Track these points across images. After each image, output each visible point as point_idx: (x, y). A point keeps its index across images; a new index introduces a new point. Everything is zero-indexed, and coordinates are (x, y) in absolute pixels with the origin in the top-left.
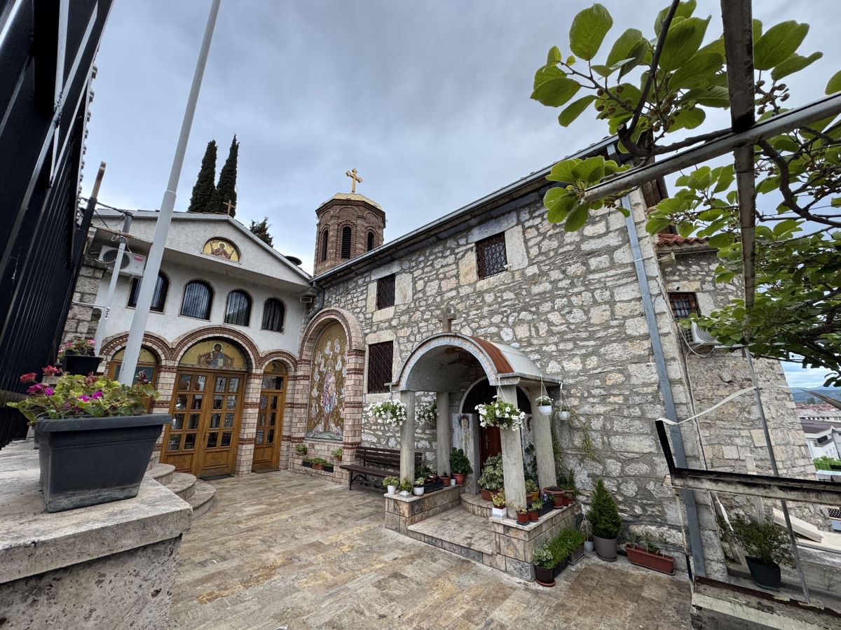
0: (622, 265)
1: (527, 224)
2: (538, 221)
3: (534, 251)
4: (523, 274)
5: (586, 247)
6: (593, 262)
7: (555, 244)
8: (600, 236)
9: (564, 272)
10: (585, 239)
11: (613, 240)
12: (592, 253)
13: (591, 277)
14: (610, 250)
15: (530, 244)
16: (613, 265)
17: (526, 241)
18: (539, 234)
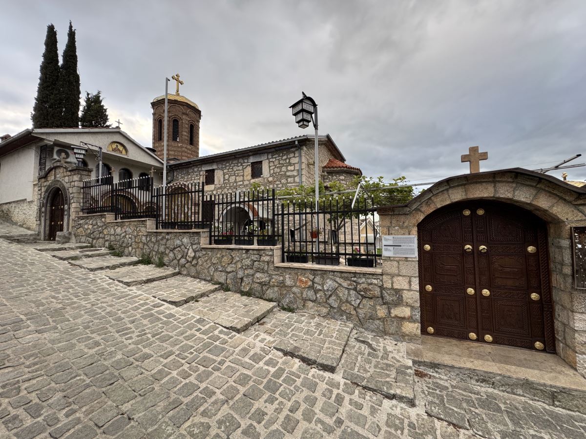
0: (297, 183)
1: (271, 160)
2: (274, 160)
3: (272, 172)
4: (267, 179)
5: (288, 174)
6: (289, 180)
7: (279, 170)
8: (292, 171)
9: (280, 182)
10: (288, 171)
11: (295, 173)
12: (289, 177)
13: (288, 185)
14: (294, 177)
15: (271, 168)
16: (294, 182)
17: (270, 167)
18: (274, 165)
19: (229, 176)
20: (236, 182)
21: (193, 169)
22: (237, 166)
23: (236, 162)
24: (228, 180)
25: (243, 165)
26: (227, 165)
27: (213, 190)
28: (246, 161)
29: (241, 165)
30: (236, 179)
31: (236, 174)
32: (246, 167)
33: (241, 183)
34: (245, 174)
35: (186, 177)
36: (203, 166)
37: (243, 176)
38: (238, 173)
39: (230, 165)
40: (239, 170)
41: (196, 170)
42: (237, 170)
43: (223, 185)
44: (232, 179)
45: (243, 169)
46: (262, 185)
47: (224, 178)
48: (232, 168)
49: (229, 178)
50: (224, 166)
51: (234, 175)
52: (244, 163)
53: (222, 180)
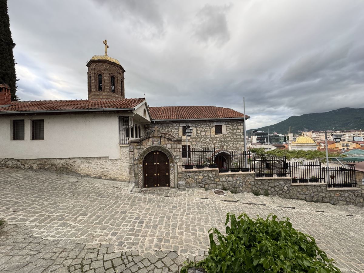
0: (242, 138)
1: (227, 126)
2: (229, 126)
3: (228, 132)
4: (226, 136)
5: (237, 134)
6: (238, 137)
7: (232, 131)
8: (239, 132)
9: (233, 137)
10: (237, 132)
11: (241, 134)
13: (237, 139)
15: (228, 130)
16: (241, 138)
17: (227, 129)
18: (229, 128)
19: (201, 132)
20: (205, 135)
21: (173, 125)
22: (206, 126)
23: (205, 124)
24: (200, 134)
25: (210, 126)
26: (199, 125)
27: (189, 139)
28: (212, 124)
29: (209, 126)
30: (205, 134)
31: (206, 131)
32: (212, 128)
33: (209, 136)
34: (212, 132)
35: (167, 129)
36: (181, 123)
37: (210, 132)
38: (207, 131)
39: (201, 126)
40: (207, 129)
41: (175, 125)
42: (206, 129)
43: (197, 137)
44: (203, 133)
45: (210, 129)
46: (222, 138)
47: (197, 132)
48: (203, 127)
49: (201, 133)
50: (196, 125)
51: (204, 131)
52: (211, 125)
53: (196, 133)
